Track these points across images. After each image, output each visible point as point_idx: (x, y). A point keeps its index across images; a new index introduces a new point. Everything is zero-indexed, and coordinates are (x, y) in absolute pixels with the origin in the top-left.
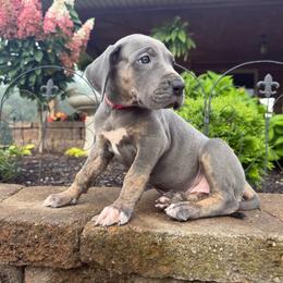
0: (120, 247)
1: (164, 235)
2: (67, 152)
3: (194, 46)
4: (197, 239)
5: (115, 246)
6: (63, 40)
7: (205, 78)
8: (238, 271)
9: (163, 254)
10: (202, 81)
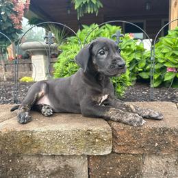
0: (9, 140)
1: (32, 132)
2: (21, 80)
3: (102, 6)
4: (50, 132)
5: (6, 139)
6: (11, 5)
7: (104, 28)
8: (73, 149)
9: (33, 142)
10: (103, 30)
